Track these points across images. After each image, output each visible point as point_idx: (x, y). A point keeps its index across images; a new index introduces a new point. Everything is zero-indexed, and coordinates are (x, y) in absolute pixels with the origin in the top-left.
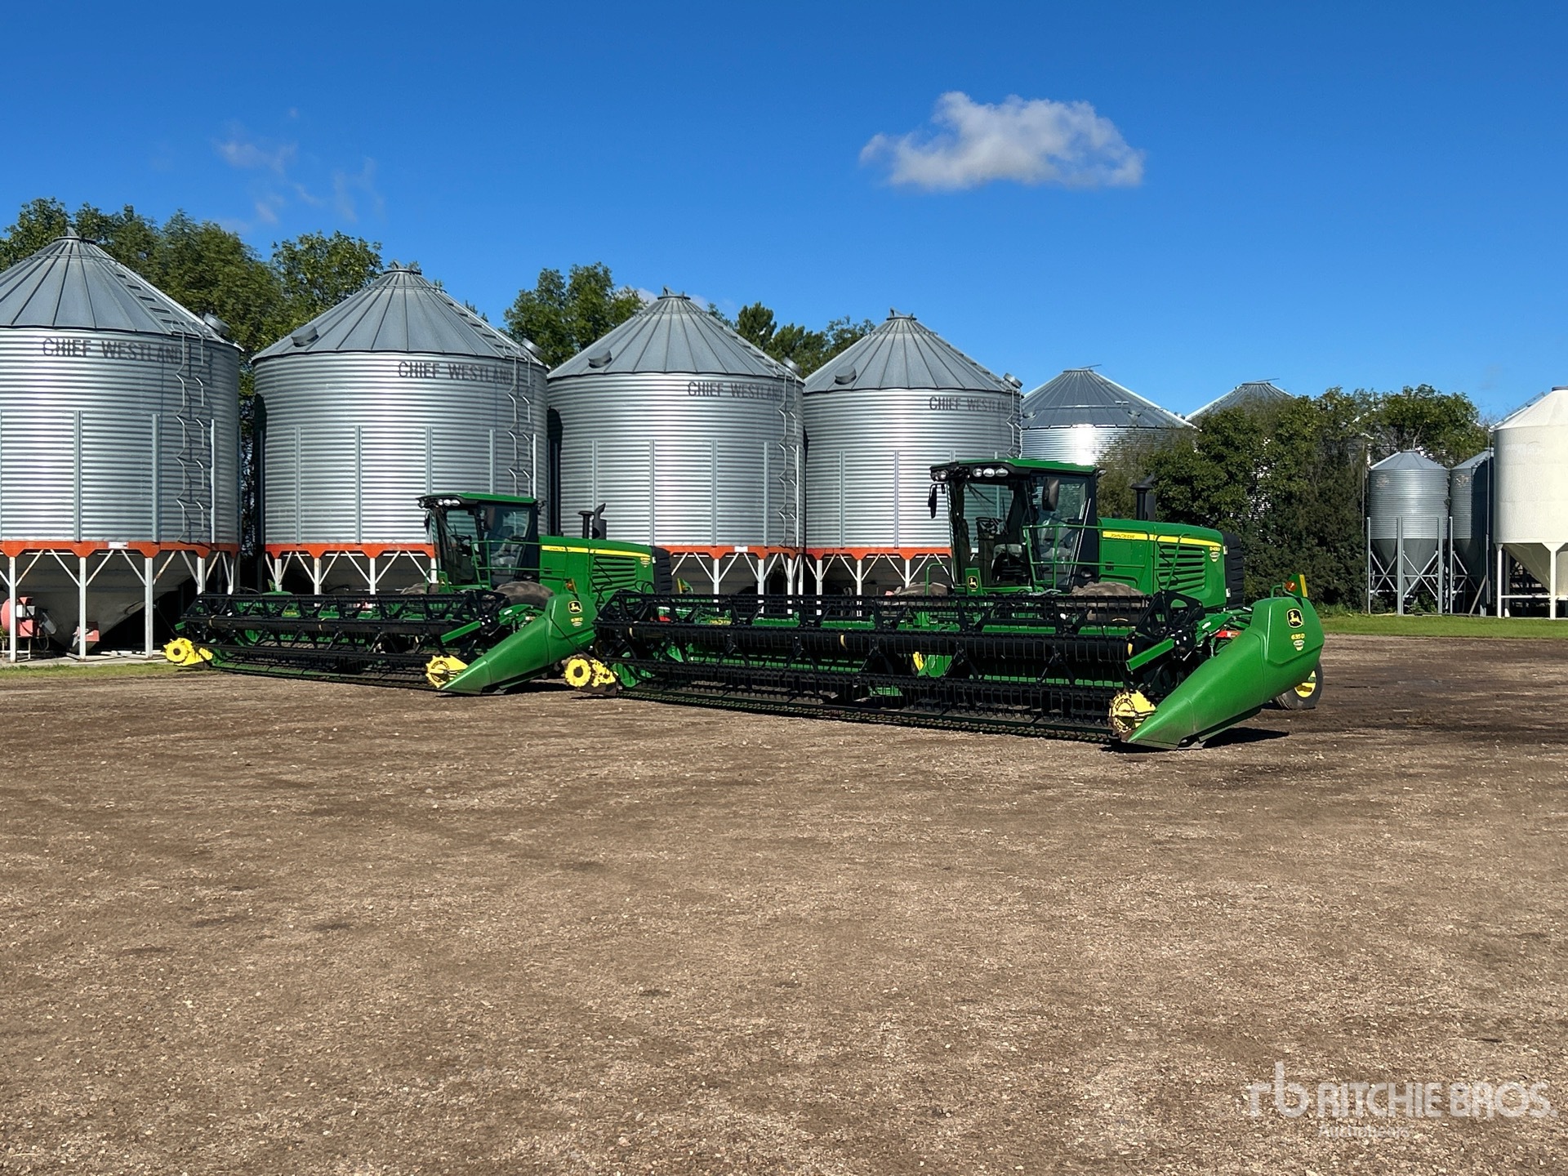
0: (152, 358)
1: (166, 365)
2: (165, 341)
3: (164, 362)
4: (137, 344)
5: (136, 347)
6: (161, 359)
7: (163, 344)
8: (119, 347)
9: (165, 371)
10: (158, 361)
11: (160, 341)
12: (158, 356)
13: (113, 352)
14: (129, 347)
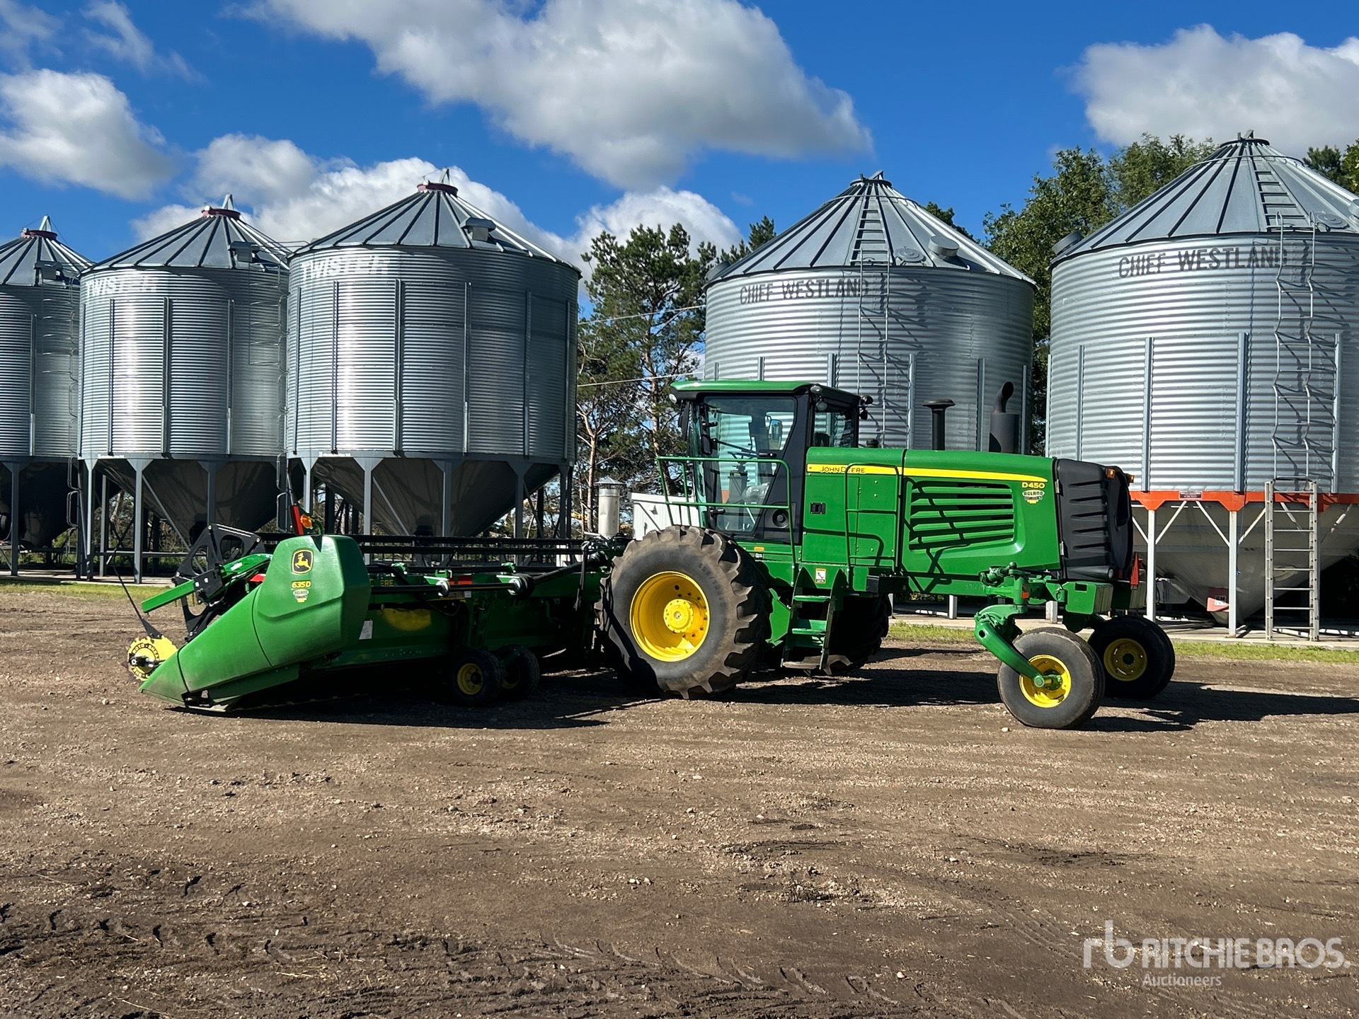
0: (830, 293)
1: (845, 300)
2: (847, 273)
3: (843, 296)
4: (815, 281)
5: (813, 284)
6: (840, 294)
7: (844, 277)
8: (798, 286)
9: (845, 306)
10: (837, 296)
11: (840, 274)
12: (838, 290)
13: (791, 292)
14: (807, 285)
